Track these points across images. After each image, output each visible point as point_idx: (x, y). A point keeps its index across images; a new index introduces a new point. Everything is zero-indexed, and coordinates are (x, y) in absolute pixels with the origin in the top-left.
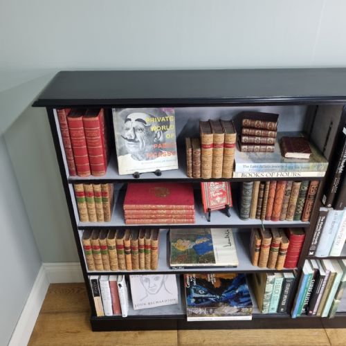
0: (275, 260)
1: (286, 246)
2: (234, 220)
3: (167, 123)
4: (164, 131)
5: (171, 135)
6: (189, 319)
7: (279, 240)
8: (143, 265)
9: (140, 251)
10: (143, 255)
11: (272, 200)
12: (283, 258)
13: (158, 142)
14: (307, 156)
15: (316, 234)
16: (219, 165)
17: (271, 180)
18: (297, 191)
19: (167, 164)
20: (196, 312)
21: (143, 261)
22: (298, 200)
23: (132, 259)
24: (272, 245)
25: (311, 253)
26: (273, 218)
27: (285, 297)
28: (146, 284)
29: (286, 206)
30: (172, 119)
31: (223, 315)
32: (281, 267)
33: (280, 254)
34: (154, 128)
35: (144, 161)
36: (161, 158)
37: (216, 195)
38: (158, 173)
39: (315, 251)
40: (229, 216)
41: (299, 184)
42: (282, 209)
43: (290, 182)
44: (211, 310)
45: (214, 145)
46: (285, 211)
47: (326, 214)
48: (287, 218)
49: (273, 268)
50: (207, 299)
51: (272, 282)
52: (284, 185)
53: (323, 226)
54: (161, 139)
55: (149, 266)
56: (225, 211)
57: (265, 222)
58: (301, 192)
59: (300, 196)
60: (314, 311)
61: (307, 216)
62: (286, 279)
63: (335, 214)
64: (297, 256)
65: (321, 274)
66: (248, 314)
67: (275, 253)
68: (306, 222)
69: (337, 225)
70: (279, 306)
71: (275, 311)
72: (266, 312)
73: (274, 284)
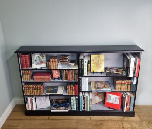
0: (72, 92)
1: (74, 88)
2: (61, 80)
3: (44, 57)
4: (43, 59)
5: (44, 59)
6: (52, 111)
7: (72, 86)
8: (39, 94)
9: (38, 89)
10: (39, 90)
11: (68, 75)
12: (74, 91)
13: (42, 61)
14: (74, 64)
15: (80, 85)
16: (54, 66)
17: (67, 70)
18: (73, 73)
19: (43, 66)
20: (53, 109)
21: (39, 92)
23: (36, 92)
24: (71, 88)
25: (80, 90)
26: (69, 80)
27: (77, 104)
28: (41, 101)
29: (72, 77)
30: (45, 56)
31: (60, 110)
32: (74, 94)
33: (73, 90)
34: (41, 58)
35: (38, 65)
36: (42, 65)
37: (56, 74)
38: (41, 68)
39: (81, 89)
40: (59, 80)
41: (74, 71)
42: (71, 77)
43: (71, 70)
44: (57, 108)
45: (52, 61)
47: (81, 79)
48: (73, 80)
49: (72, 95)
50: (57, 106)
51: (73, 99)
52: (70, 71)
53: (81, 82)
54: (42, 60)
55: (40, 94)
56: (58, 78)
57: (68, 81)
58: (74, 73)
59: (75, 74)
60: (86, 109)
61: (77, 79)
62: (76, 98)
63: (83, 79)
64: (77, 91)
65: (85, 96)
66: (67, 110)
67: (72, 90)
68: (77, 81)
69: (84, 82)
70: (76, 108)
71: (75, 110)
72: (73, 110)
73: (73, 100)
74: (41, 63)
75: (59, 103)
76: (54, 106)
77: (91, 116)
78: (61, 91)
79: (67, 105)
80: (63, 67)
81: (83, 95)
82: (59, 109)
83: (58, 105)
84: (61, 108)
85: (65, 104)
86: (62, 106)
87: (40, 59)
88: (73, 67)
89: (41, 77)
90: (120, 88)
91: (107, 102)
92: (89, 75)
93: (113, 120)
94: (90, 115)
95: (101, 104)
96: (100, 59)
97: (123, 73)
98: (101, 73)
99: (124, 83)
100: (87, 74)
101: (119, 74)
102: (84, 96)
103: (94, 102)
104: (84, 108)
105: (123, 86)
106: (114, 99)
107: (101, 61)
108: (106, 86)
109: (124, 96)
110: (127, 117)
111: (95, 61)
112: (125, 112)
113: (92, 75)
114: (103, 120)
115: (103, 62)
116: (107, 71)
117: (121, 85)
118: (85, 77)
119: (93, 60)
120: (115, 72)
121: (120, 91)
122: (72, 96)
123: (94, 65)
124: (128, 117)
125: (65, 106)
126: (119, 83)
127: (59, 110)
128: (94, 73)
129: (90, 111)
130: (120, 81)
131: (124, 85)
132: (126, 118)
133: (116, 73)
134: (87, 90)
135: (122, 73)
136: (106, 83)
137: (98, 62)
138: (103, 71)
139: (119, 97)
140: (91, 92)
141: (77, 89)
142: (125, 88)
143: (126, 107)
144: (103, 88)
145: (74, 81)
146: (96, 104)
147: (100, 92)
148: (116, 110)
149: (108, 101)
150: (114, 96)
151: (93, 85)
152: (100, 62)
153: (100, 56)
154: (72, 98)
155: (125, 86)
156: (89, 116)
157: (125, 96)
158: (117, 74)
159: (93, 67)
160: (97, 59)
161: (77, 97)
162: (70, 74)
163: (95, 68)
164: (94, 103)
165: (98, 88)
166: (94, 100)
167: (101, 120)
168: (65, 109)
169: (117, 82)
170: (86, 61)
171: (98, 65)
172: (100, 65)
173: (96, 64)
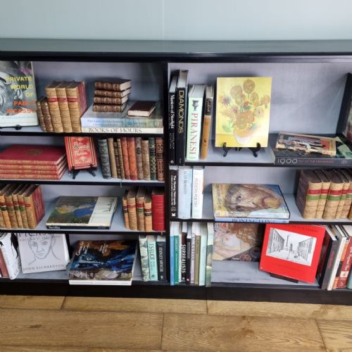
0: (142, 221)
1: (149, 206)
2: (99, 178)
3: (26, 83)
4: (23, 90)
6: (72, 282)
7: (142, 199)
8: (21, 224)
9: (15, 208)
10: (19, 212)
11: (127, 159)
12: (149, 219)
13: (18, 100)
14: (146, 114)
15: (173, 195)
16: (68, 120)
17: (121, 136)
18: (147, 149)
20: (77, 275)
21: (20, 219)
22: (150, 159)
23: (10, 217)
24: (137, 205)
25: (174, 215)
26: (132, 177)
27: (161, 262)
28: (34, 249)
29: (141, 165)
31: (103, 279)
32: (150, 229)
33: (145, 215)
34: (14, 87)
35: (5, 116)
37: (80, 154)
38: (18, 127)
39: (176, 212)
40: (94, 175)
41: (147, 142)
42: (138, 167)
43: (139, 139)
44: (92, 274)
45: (58, 99)
46: (141, 169)
47: (176, 173)
48: (145, 178)
49: (143, 230)
50: (91, 265)
52: (133, 143)
53: (177, 185)
54: (21, 97)
55: (26, 224)
56: (91, 170)
57: (125, 181)
58: (151, 151)
59: (151, 154)
60: (192, 279)
61: (161, 175)
62: (157, 243)
63: (184, 172)
64: (162, 218)
65: (189, 237)
66: (128, 279)
67: (141, 215)
68: (161, 181)
69: (189, 185)
70: (159, 274)
71: (156, 279)
72: (146, 279)
73: (148, 248)
74: (18, 106)
75: (99, 256)
76: (82, 267)
77: (209, 302)
78: (102, 217)
79: (129, 262)
80: (103, 126)
81: (184, 230)
82: (97, 276)
83: (96, 264)
84: (106, 273)
85: (121, 258)
86: (109, 268)
87: (10, 93)
88: (145, 125)
89: (19, 162)
90: (322, 208)
91: (268, 254)
92: (205, 160)
93: (288, 317)
94: (206, 299)
95: (245, 260)
96: (255, 97)
97: (344, 154)
98: (256, 150)
99: (342, 192)
100: (201, 155)
101: (327, 156)
102: (185, 235)
103: (224, 252)
104: (186, 275)
105: (333, 203)
106: (295, 248)
107: (257, 105)
108: (268, 201)
109: (334, 239)
110: (335, 307)
111: (233, 103)
112: (332, 292)
113: (218, 158)
114: (252, 318)
115: (263, 106)
116: (278, 146)
117: (328, 199)
118: (192, 165)
119: (226, 101)
120: (309, 147)
121: (319, 219)
122: (145, 234)
123: (229, 119)
124: (340, 306)
125: (118, 266)
126: (322, 191)
127: (98, 279)
128: (225, 150)
129: (208, 285)
130: (326, 185)
131: (341, 199)
132: (333, 312)
133: (312, 153)
134: (198, 214)
135: (338, 152)
136: (267, 191)
137: (246, 106)
138: (264, 144)
139: (315, 240)
140: (213, 221)
141: (161, 210)
142: (340, 209)
143: (338, 275)
144: (257, 208)
145: (149, 181)
146: (230, 259)
147: (246, 223)
148: (299, 284)
149: (274, 251)
150: (295, 238)
151: (223, 196)
152: (252, 110)
153: (253, 85)
154: (142, 241)
155: (343, 202)
156: (203, 302)
157: (336, 237)
158: (319, 155)
159: (224, 127)
160: (243, 96)
161: (162, 240)
162: (133, 153)
163: (231, 133)
164: (222, 256)
165: (239, 208)
166: (221, 249)
167: (244, 317)
168: (118, 278)
169: (316, 186)
170: (195, 102)
171: (242, 120)
172: (254, 120)
173: (234, 115)
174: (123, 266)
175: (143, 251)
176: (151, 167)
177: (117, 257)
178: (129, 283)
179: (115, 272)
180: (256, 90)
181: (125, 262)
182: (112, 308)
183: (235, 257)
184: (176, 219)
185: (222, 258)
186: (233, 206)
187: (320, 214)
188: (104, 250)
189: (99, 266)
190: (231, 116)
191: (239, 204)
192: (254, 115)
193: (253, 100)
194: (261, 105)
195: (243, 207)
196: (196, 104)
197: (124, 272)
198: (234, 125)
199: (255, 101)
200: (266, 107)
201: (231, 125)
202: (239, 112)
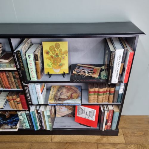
0: (17, 106)
1: (18, 99)
12: (20, 105)
14: (7, 61)
15: (28, 95)
18: (11, 76)
22: (14, 80)
24: (13, 99)
25: (30, 103)
26: (8, 88)
27: (30, 121)
29: (11, 82)
31: (5, 129)
32: (21, 109)
33: (18, 103)
41: (11, 73)
42: (9, 84)
43: (6, 72)
46: (11, 84)
47: (27, 86)
48: (14, 88)
49: (18, 109)
51: (21, 115)
52: (4, 74)
53: (29, 91)
58: (13, 77)
60: (44, 127)
61: (21, 87)
62: (26, 114)
63: (30, 86)
64: (26, 104)
65: (39, 112)
67: (16, 103)
68: (21, 89)
69: (34, 91)
71: (29, 127)
72: (25, 128)
77: (53, 136)
79: (17, 120)
81: (37, 109)
84: (6, 127)
85: (14, 118)
86: (7, 124)
88: (6, 66)
90: (96, 98)
95: (70, 117)
96: (60, 51)
99: (104, 92)
102: (37, 111)
104: (41, 125)
105: (101, 97)
106: (88, 113)
107: (62, 54)
108: (74, 95)
109: (102, 111)
111: (51, 54)
114: (70, 143)
115: (65, 55)
116: (74, 72)
117: (98, 95)
118: (35, 82)
119: (48, 53)
121: (96, 103)
122: (20, 111)
125: (11, 123)
126: (95, 92)
127: (2, 129)
128: (49, 75)
129: (51, 130)
130: (97, 89)
131: (104, 95)
136: (75, 89)
137: (57, 55)
141: (24, 101)
142: (104, 99)
145: (16, 89)
146: (64, 116)
148: (91, 128)
149: (79, 115)
152: (60, 57)
153: (59, 45)
154: (19, 113)
155: (105, 96)
157: (104, 110)
159: (48, 65)
160: (55, 50)
161: (27, 112)
162: (6, 78)
163: (51, 67)
164: (60, 115)
167: (67, 143)
168: (11, 128)
169: (92, 90)
170: (29, 56)
171: (56, 61)
172: (61, 61)
173: (52, 59)
174: (14, 123)
175: (20, 117)
176: (16, 83)
177: (12, 118)
178: (16, 130)
179: (9, 126)
180: (60, 48)
181: (15, 121)
182: (10, 140)
183: (66, 115)
184: (32, 105)
185: (60, 116)
186: (57, 98)
187: (96, 101)
188: (7, 115)
189: (3, 123)
190: (50, 60)
191: (60, 97)
192: (61, 59)
193: (60, 52)
194: (64, 54)
195: (61, 98)
196: (30, 56)
197: (14, 126)
198: (52, 64)
199: (61, 53)
200: (66, 55)
201: (51, 64)
202: (54, 58)
